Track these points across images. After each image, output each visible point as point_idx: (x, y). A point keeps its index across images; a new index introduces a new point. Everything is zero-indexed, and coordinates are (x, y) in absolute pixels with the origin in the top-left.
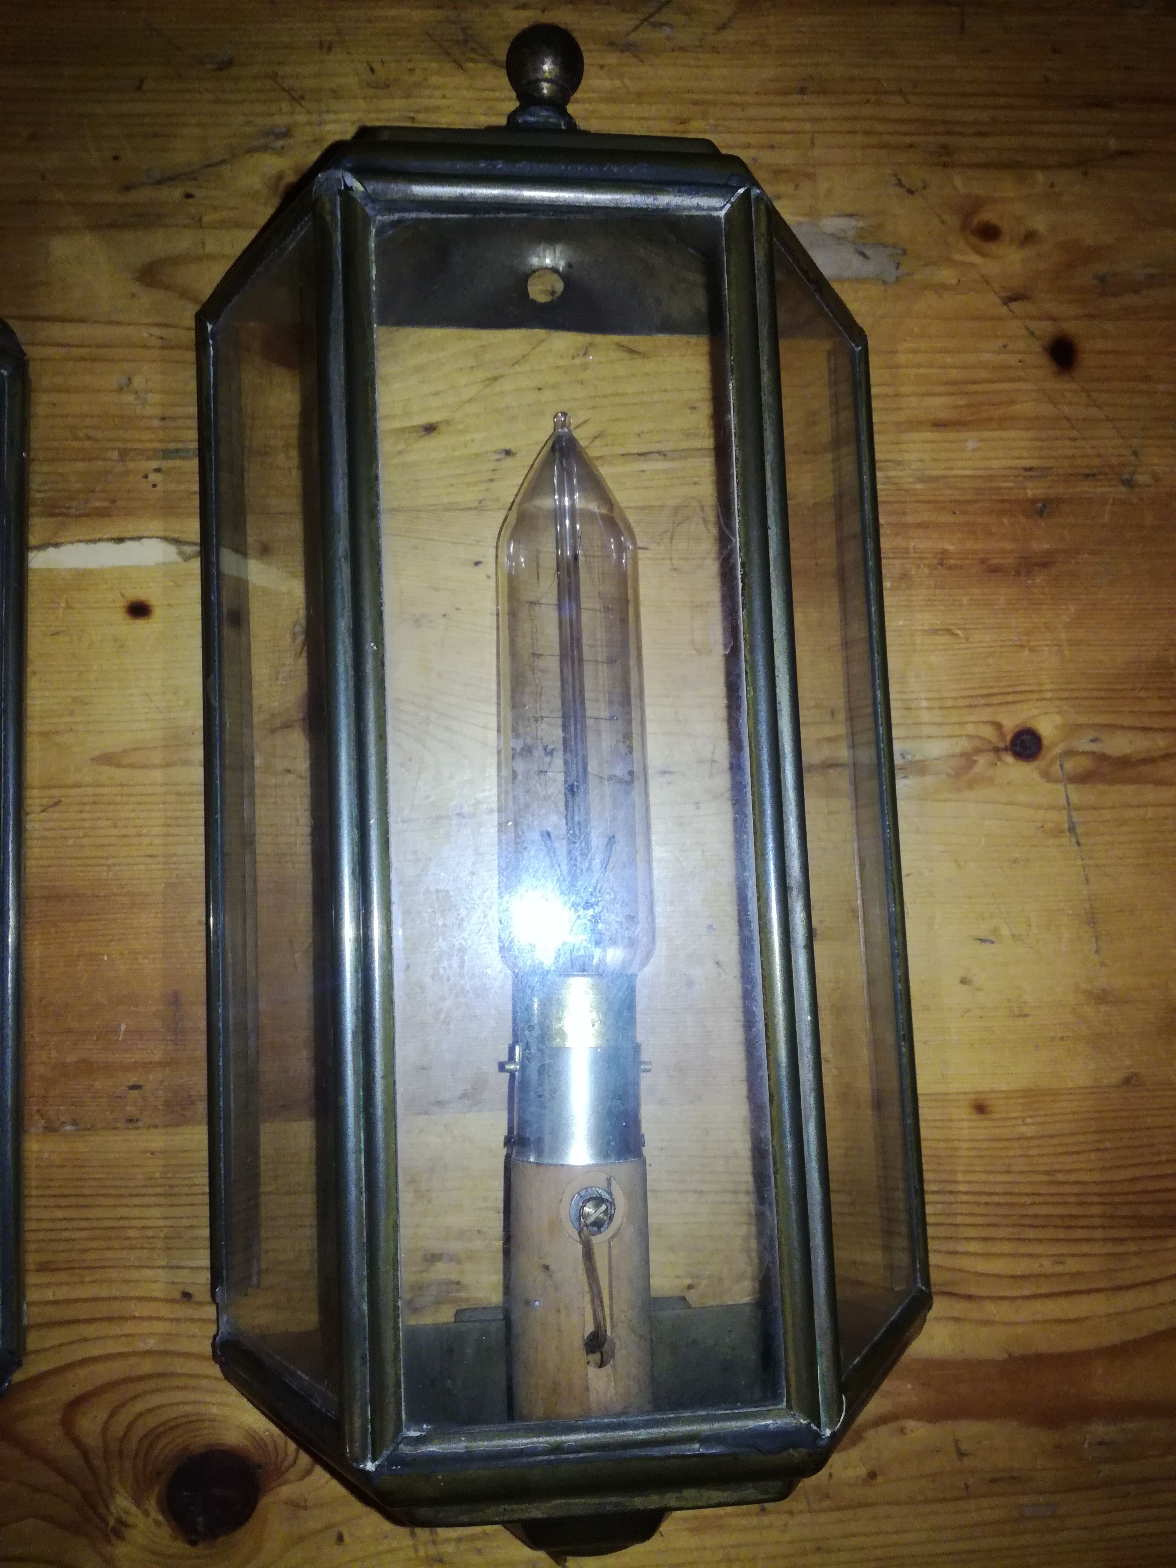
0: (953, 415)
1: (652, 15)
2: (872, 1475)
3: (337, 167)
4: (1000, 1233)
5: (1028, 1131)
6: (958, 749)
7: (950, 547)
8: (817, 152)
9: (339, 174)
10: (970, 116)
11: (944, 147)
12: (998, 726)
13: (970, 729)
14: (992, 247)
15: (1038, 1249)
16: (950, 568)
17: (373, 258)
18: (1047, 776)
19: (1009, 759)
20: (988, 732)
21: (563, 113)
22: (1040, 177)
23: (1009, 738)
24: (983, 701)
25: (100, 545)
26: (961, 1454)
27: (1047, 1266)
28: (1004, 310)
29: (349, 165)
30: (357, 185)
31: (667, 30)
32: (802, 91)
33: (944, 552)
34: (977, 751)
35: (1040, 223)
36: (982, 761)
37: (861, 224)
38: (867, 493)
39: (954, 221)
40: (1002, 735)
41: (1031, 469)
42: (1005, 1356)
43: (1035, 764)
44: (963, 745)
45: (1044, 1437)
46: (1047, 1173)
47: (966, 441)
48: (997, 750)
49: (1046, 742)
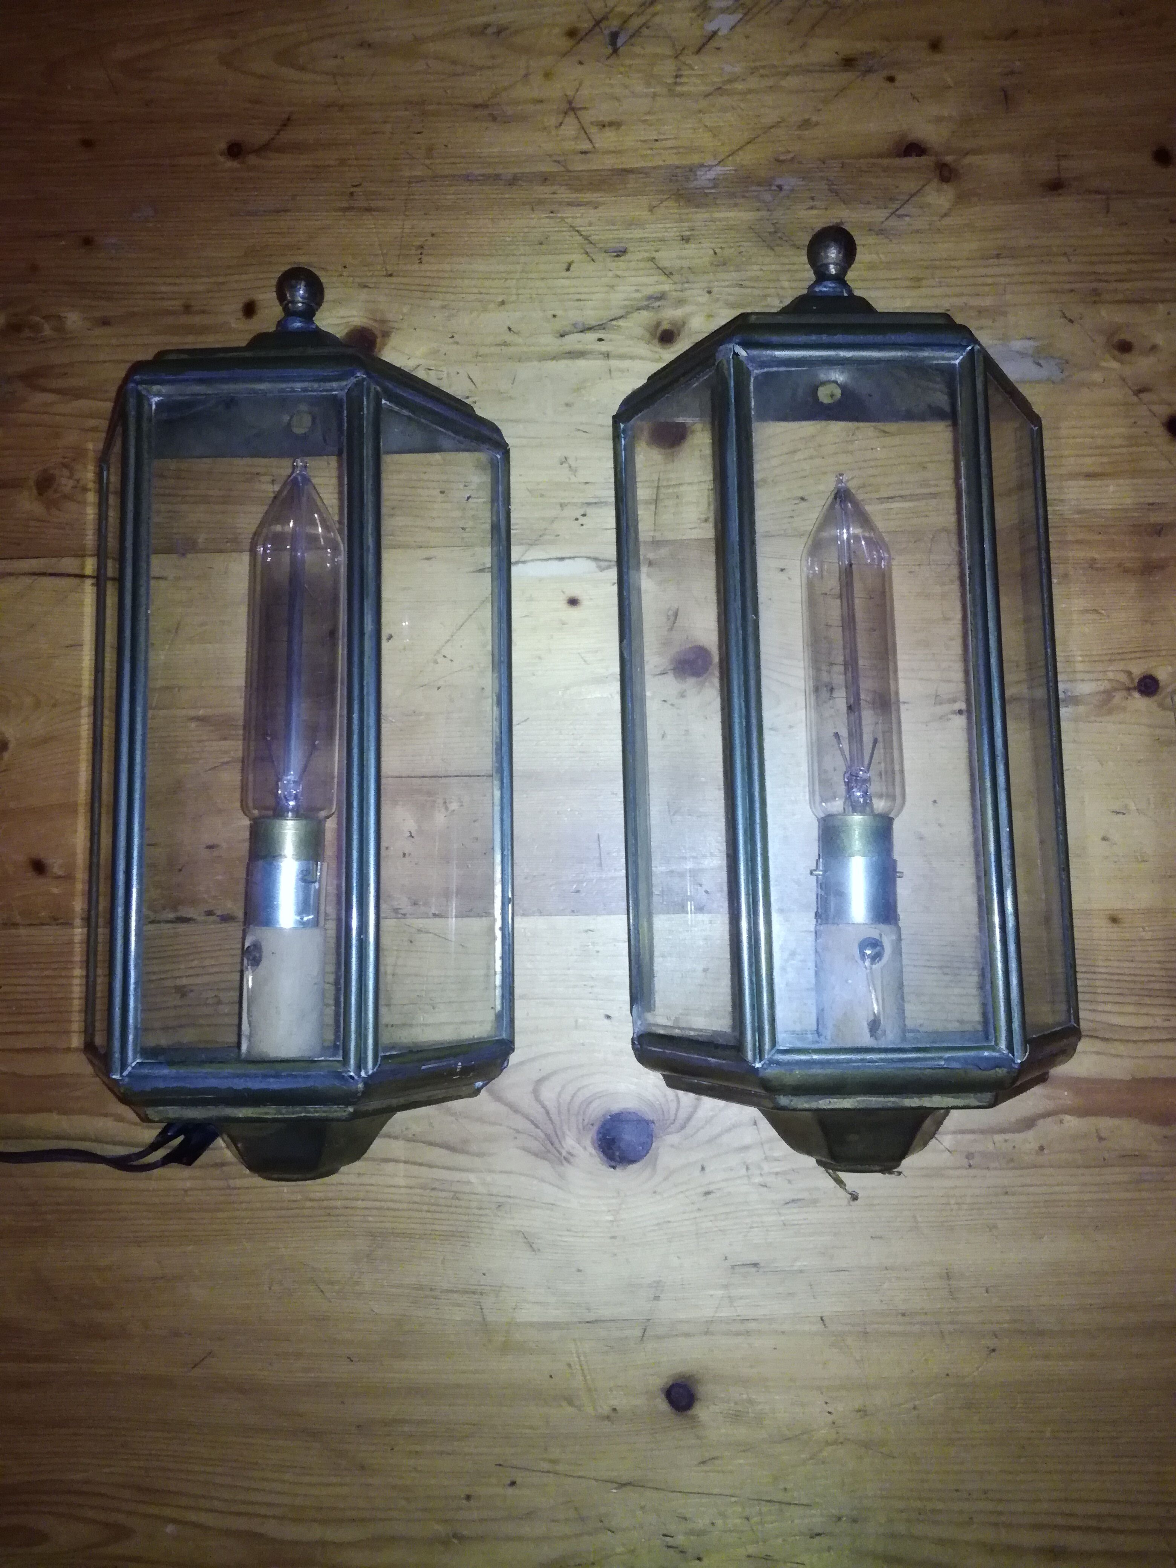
0: (1098, 469)
1: (897, 210)
2: (1042, 1148)
3: (730, 342)
4: (1128, 999)
5: (1147, 935)
6: (1102, 688)
7: (1097, 556)
8: (1008, 297)
9: (731, 346)
10: (1113, 268)
11: (1095, 290)
12: (1129, 673)
13: (1111, 675)
14: (1126, 357)
15: (1154, 1011)
16: (1097, 569)
17: (752, 395)
18: (1161, 706)
19: (1137, 695)
20: (1123, 678)
21: (844, 284)
22: (1161, 307)
23: (1137, 681)
24: (1119, 657)
25: (550, 562)
26: (1101, 1139)
27: (1159, 1022)
28: (1135, 399)
29: (738, 341)
30: (743, 353)
31: (907, 219)
32: (998, 256)
33: (1094, 560)
34: (1115, 690)
35: (1159, 339)
36: (1118, 697)
37: (1037, 344)
38: (1041, 521)
39: (1101, 340)
40: (1132, 680)
41: (1153, 504)
42: (1129, 1077)
43: (1156, 698)
44: (1105, 685)
45: (1156, 1129)
46: (1159, 962)
47: (1107, 486)
48: (1129, 689)
49: (1161, 684)
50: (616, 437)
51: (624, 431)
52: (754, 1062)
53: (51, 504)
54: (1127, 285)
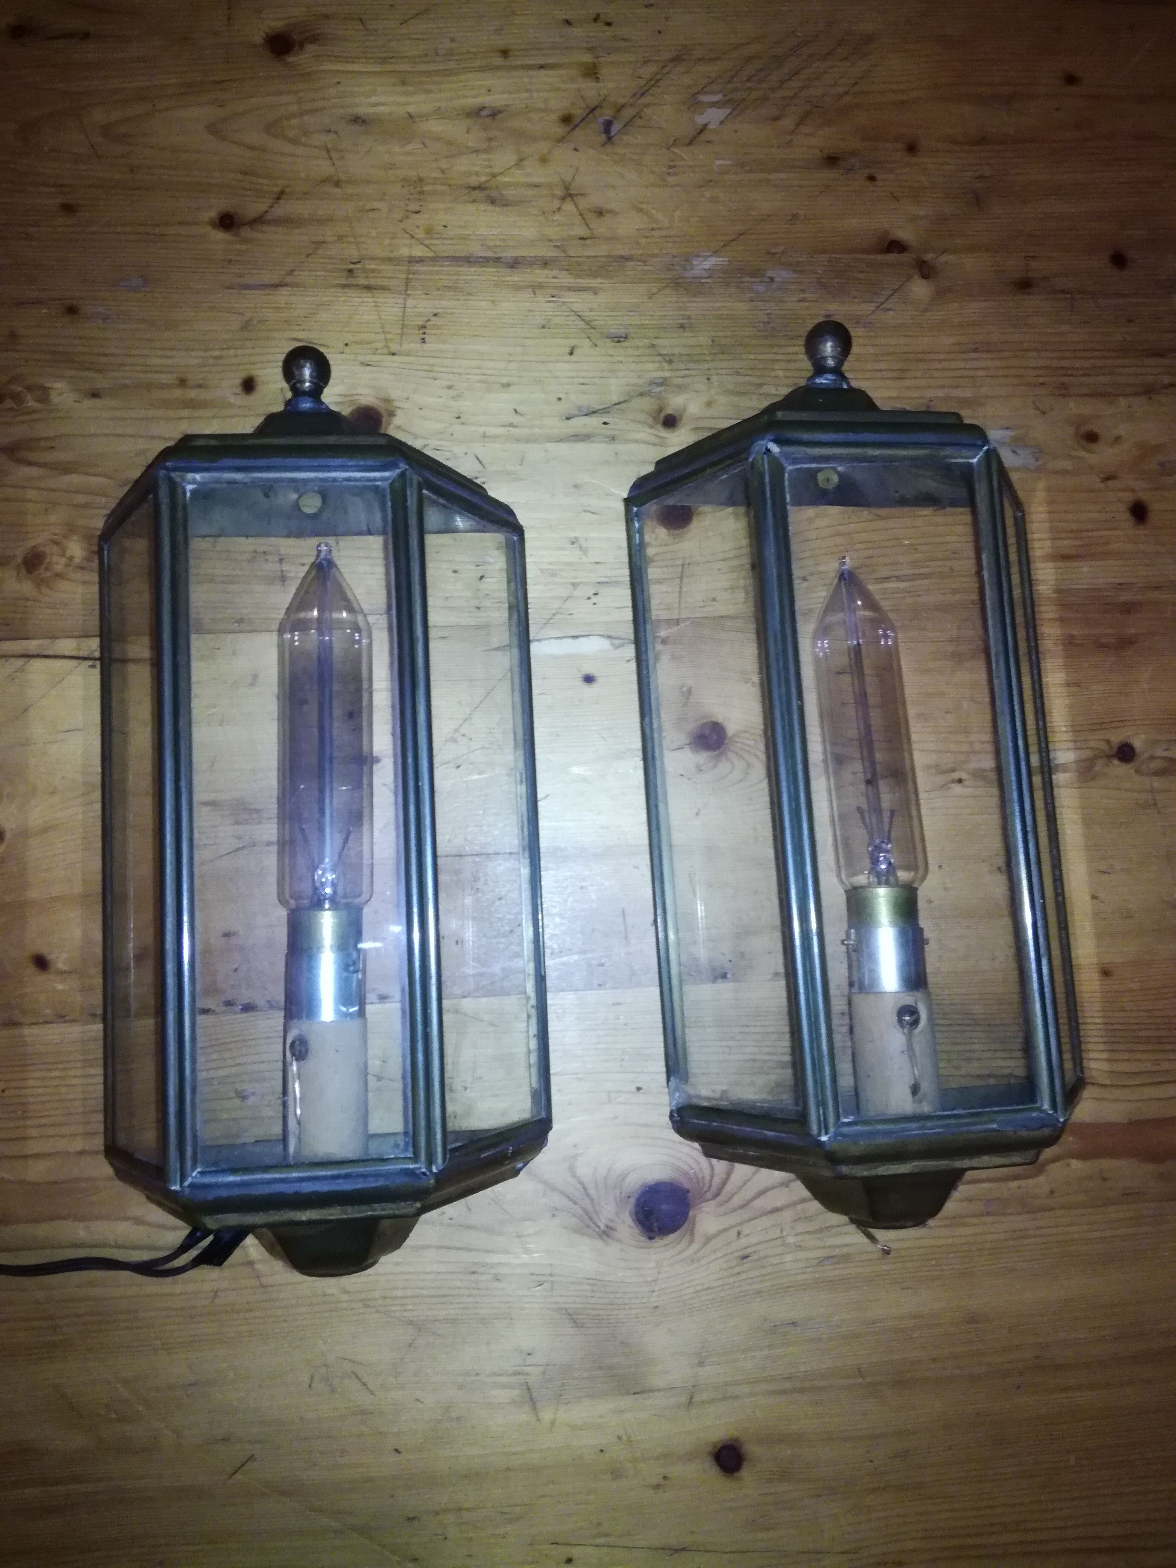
0: (1073, 552)
1: (882, 303)
2: (1052, 1192)
3: (763, 439)
4: (1122, 1047)
5: (1134, 986)
6: (1084, 756)
7: (1074, 632)
8: (984, 390)
10: (1078, 364)
11: (1062, 384)
12: (1108, 742)
13: (1093, 744)
14: (1094, 446)
15: (1144, 1056)
16: (1078, 645)
17: (787, 490)
18: (1138, 771)
19: (1116, 762)
20: (1103, 746)
21: (843, 377)
22: (1123, 401)
23: (1115, 749)
24: (1099, 727)
25: (564, 640)
26: (1105, 1179)
27: (1149, 1066)
28: (1102, 486)
29: (771, 438)
30: (775, 448)
31: (891, 313)
32: (975, 350)
33: (1072, 637)
34: (1096, 757)
35: (1122, 429)
36: (1099, 765)
37: (1013, 433)
38: (1028, 602)
39: (1070, 430)
40: (1111, 748)
41: (1121, 584)
42: (1126, 1121)
43: (1133, 764)
44: (1088, 754)
45: (1150, 1168)
46: (1147, 1011)
47: (1082, 567)
48: (1109, 757)
49: (1137, 750)
50: (629, 521)
51: (637, 514)
52: (819, 1135)
53: (40, 583)
54: (1091, 380)
